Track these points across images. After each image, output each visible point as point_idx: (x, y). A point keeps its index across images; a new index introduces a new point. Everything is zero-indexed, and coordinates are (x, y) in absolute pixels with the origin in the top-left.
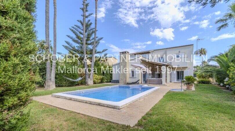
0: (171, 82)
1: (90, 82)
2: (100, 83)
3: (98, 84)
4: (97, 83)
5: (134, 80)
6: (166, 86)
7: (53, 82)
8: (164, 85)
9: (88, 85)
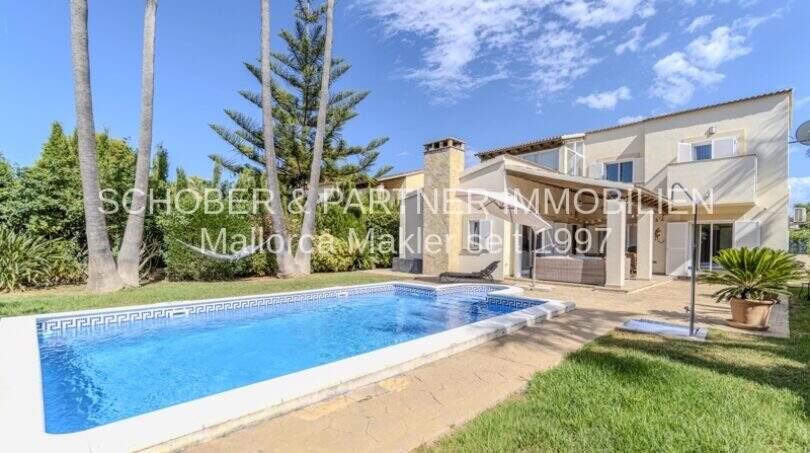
0: (660, 273)
1: (295, 265)
2: (349, 269)
3: (339, 271)
4: (337, 269)
5: (478, 265)
6: (623, 295)
7: (130, 262)
8: (617, 290)
9: (284, 277)
